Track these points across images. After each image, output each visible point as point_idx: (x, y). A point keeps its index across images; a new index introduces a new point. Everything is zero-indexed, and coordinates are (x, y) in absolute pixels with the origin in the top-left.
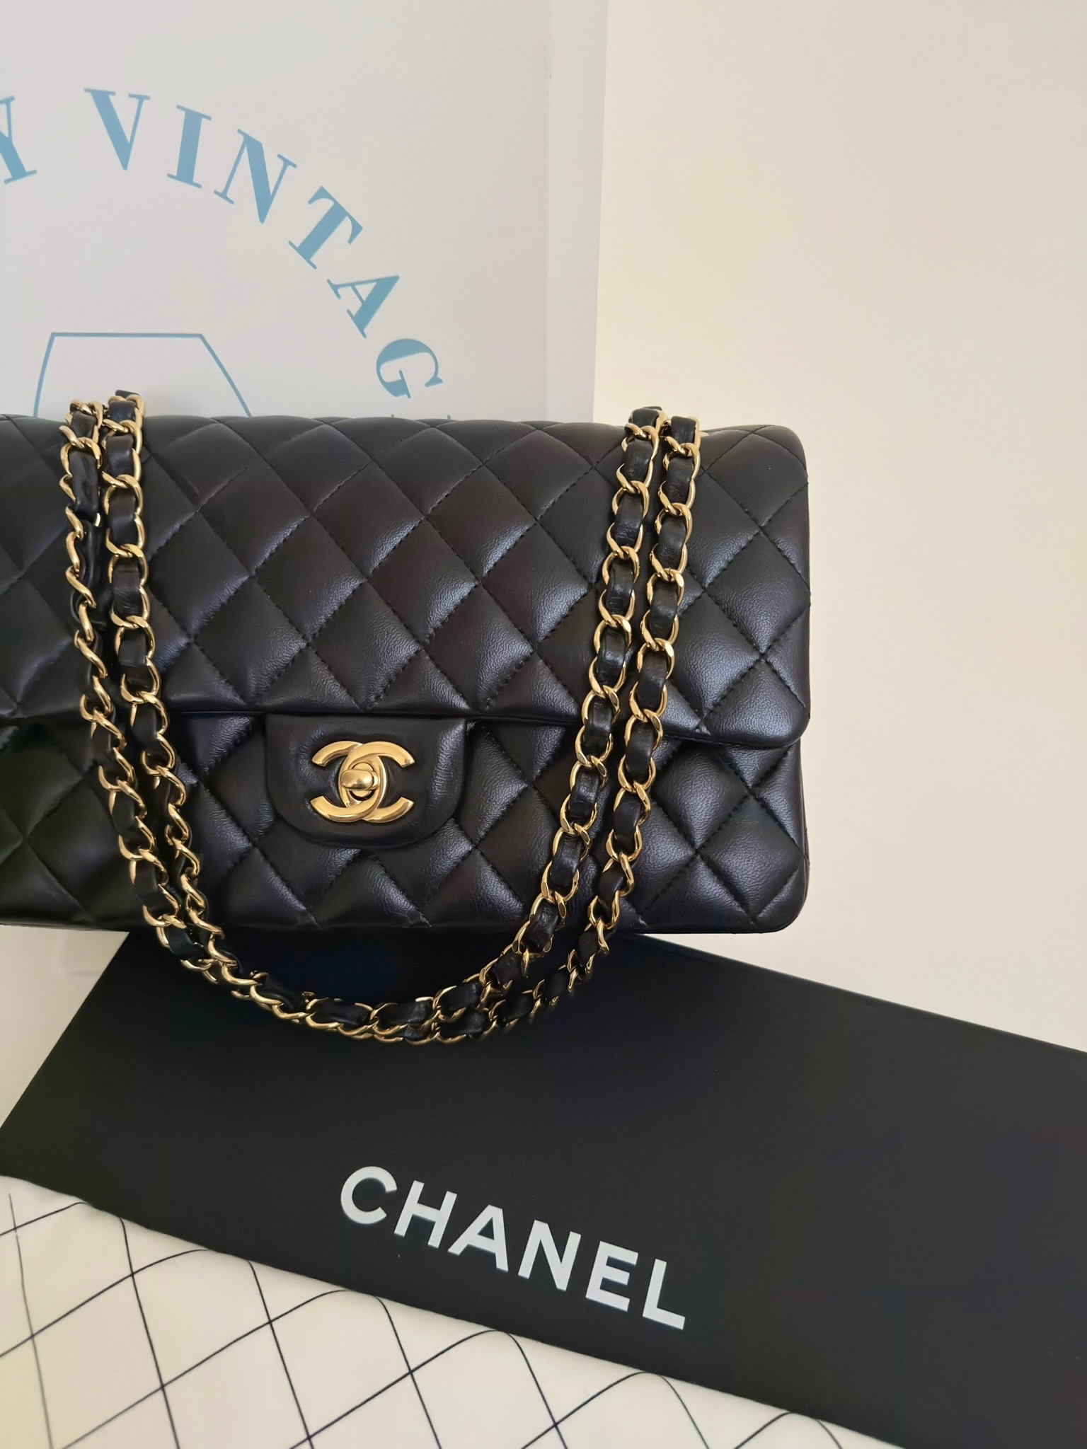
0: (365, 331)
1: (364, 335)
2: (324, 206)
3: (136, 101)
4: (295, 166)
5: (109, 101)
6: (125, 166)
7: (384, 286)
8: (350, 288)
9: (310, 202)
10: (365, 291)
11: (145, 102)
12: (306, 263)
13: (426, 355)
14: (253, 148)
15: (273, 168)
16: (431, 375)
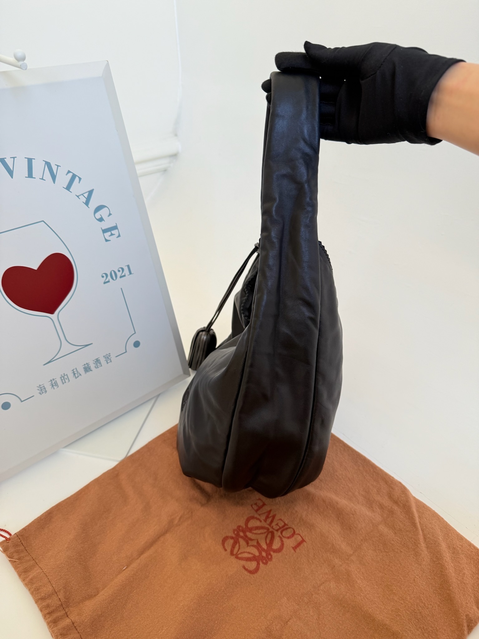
0: (89, 206)
1: (89, 207)
2: (70, 175)
3: (13, 159)
4: (60, 166)
5: (5, 160)
6: (12, 177)
7: (91, 192)
8: (82, 196)
9: (66, 175)
10: (86, 195)
11: (15, 159)
12: (68, 192)
13: (106, 208)
14: (48, 164)
15: (54, 168)
16: (108, 214)
